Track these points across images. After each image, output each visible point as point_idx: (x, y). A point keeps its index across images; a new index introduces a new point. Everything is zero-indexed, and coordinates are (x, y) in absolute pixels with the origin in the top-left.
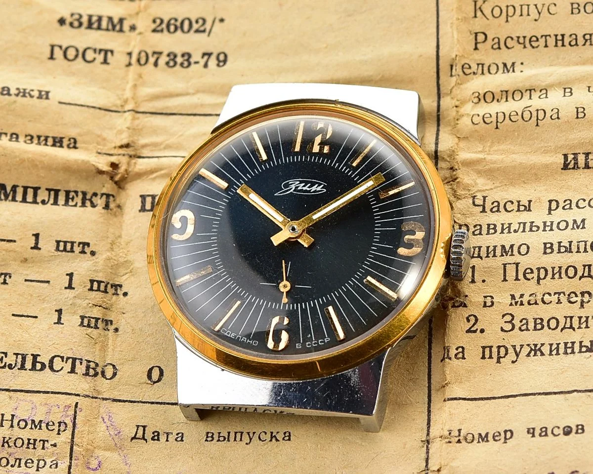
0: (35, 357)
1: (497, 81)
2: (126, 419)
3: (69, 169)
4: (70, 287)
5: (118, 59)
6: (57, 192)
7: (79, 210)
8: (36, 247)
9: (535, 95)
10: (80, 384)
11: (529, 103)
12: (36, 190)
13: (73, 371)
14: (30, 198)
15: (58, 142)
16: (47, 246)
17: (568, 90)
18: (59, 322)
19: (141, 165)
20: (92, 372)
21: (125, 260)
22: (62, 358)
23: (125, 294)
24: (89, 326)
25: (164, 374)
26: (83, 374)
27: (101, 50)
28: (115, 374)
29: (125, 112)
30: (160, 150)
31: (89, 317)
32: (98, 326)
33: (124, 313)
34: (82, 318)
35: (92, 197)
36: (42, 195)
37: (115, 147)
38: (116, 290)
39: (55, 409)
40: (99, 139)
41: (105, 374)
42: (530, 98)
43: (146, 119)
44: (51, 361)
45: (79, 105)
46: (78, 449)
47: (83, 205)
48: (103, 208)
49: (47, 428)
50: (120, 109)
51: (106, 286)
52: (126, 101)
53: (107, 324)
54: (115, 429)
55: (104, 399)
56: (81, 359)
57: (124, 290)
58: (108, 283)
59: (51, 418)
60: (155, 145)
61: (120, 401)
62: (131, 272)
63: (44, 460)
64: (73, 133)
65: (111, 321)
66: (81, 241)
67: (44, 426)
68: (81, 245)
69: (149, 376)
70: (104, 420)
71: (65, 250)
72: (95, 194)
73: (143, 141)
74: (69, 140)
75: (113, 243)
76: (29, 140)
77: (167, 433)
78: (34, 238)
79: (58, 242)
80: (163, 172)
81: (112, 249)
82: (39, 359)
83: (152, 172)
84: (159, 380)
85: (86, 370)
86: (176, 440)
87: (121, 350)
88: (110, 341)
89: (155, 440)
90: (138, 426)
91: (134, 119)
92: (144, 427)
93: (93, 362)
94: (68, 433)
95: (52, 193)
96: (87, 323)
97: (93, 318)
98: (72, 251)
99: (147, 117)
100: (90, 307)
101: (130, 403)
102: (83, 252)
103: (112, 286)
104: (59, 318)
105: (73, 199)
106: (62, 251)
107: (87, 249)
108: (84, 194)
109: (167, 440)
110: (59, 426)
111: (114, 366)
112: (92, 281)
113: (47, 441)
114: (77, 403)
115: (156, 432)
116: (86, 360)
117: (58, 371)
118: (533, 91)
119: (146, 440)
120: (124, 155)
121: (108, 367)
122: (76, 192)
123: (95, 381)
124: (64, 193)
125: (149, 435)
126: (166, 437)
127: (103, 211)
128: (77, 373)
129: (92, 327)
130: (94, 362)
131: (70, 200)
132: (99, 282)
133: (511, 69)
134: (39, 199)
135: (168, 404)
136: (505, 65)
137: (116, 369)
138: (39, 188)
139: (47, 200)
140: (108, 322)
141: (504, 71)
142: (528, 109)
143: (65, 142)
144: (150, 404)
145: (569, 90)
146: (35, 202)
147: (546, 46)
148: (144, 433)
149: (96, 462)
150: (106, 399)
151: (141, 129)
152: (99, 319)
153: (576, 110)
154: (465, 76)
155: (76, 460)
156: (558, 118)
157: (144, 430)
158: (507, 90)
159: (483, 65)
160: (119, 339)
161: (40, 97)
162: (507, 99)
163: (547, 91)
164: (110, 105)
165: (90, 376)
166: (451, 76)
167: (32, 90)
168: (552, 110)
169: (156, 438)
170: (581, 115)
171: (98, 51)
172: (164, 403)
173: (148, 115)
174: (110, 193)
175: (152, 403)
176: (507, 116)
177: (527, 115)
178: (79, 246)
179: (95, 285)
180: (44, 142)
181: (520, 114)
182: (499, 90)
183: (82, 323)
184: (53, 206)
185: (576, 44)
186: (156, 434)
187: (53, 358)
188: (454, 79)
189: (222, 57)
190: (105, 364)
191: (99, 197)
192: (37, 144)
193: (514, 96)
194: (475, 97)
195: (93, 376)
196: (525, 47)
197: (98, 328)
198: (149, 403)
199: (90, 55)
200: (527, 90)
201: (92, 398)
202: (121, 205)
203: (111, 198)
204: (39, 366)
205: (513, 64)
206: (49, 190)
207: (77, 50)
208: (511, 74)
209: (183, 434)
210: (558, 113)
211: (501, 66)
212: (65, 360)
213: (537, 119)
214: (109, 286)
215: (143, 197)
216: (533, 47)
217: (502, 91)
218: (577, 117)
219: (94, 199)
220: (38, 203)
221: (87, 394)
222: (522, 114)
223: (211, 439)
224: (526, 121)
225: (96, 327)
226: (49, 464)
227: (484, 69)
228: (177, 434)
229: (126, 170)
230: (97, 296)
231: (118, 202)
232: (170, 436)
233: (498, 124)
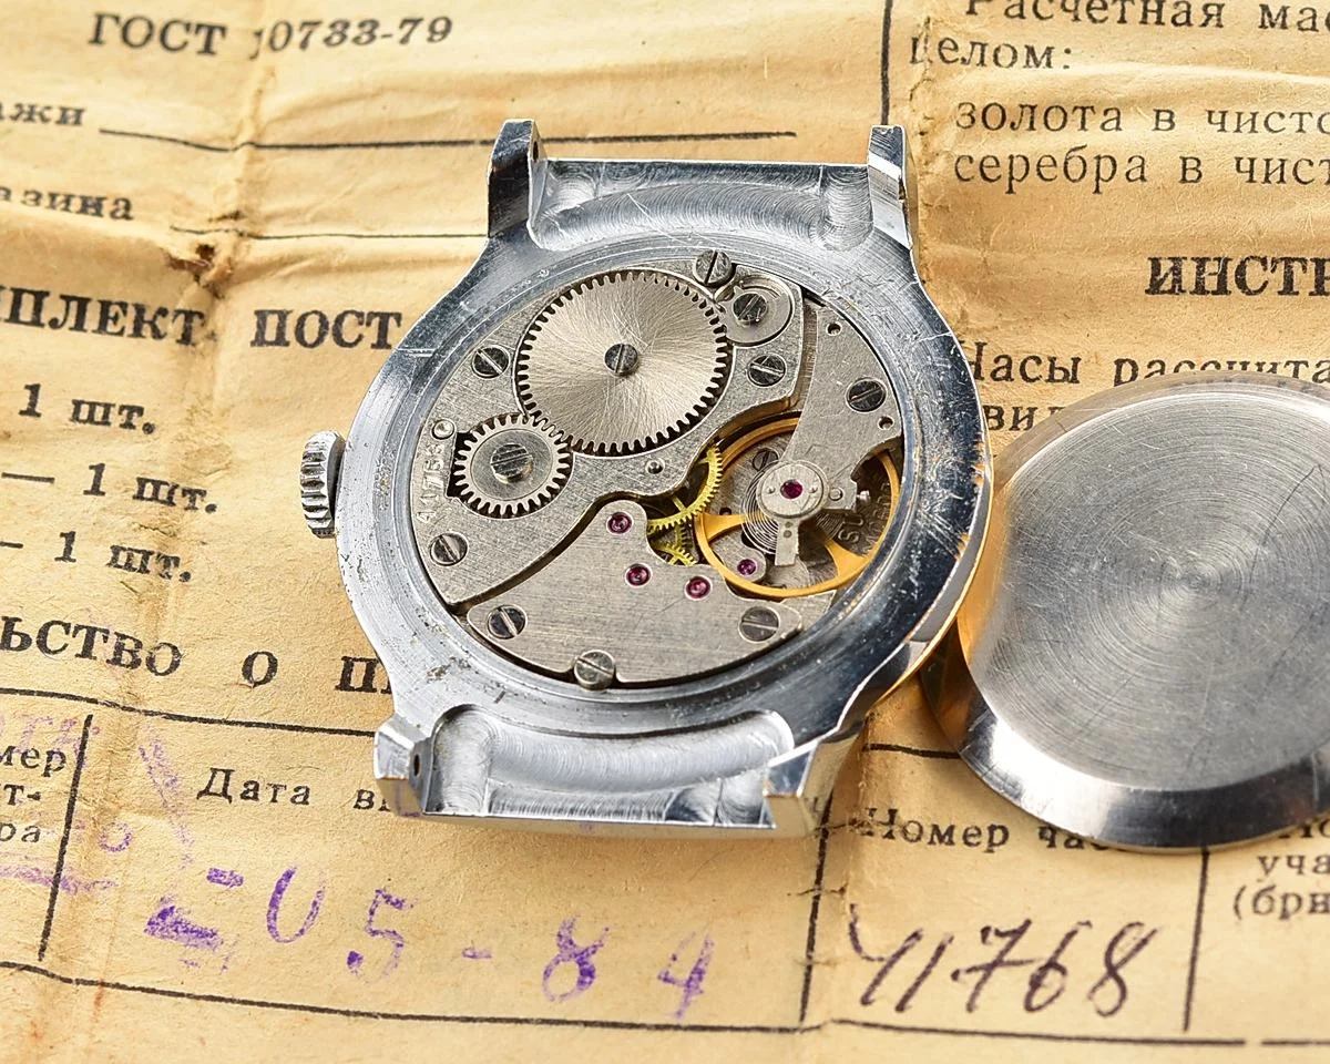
0: (10, 623)
1: (1013, 83)
2: (193, 754)
3: (108, 256)
4: (96, 490)
5: (234, 45)
6: (83, 303)
7: (126, 342)
8: (31, 411)
9: (1094, 121)
10: (99, 678)
11: (1080, 138)
12: (40, 296)
13: (87, 652)
14: (26, 312)
15: (92, 206)
16: (54, 408)
17: (1164, 116)
18: (66, 556)
19: (259, 251)
20: (126, 658)
21: (217, 443)
22: (67, 627)
23: (211, 508)
24: (128, 566)
25: (279, 667)
26: (108, 661)
27: (199, 27)
28: (175, 665)
29: (236, 149)
30: (305, 224)
31: (130, 549)
32: (148, 567)
33: (204, 543)
34: (116, 550)
35: (155, 318)
36: (54, 307)
37: (210, 220)
38: (193, 500)
39: (43, 726)
40: (178, 203)
41: (155, 664)
42: (1083, 127)
43: (278, 161)
44: (44, 632)
45: (141, 136)
46: (85, 807)
47: (137, 333)
48: (178, 341)
49: (24, 763)
50: (228, 145)
51: (171, 492)
52: (240, 127)
53: (167, 565)
54: (166, 774)
55: (147, 713)
56: (107, 631)
57: (209, 500)
58: (176, 486)
59: (32, 743)
60: (293, 214)
61: (180, 718)
62: (227, 467)
63: (11, 826)
64: (124, 189)
65: (177, 560)
66: (125, 403)
67: (16, 757)
68: (125, 412)
69: (247, 672)
70: (144, 754)
71: (91, 419)
72: (163, 312)
73: (268, 207)
74: (116, 202)
75: (193, 411)
76: (32, 200)
77: (275, 786)
78: (28, 393)
79: (78, 404)
80: (305, 264)
81: (190, 422)
82: (17, 627)
83: (283, 263)
84: (266, 681)
85: (115, 654)
86: (293, 800)
87: (193, 617)
88: (171, 599)
89: (248, 798)
90: (215, 771)
91: (251, 161)
92: (228, 773)
93: (131, 638)
94: (67, 775)
95: (74, 305)
96: (125, 560)
97: (138, 551)
98: (105, 422)
99: (280, 156)
100: (135, 530)
101: (202, 724)
102: (128, 425)
103: (185, 492)
104: (68, 550)
105: (115, 319)
106: (84, 422)
107: (136, 420)
108: (140, 309)
109: (274, 800)
110: (49, 759)
111: (174, 648)
112: (142, 482)
113: (22, 788)
114: (90, 717)
115: (252, 782)
116: (116, 633)
117: (55, 652)
118: (1088, 111)
119: (230, 798)
120: (227, 231)
121: (161, 650)
122: (123, 305)
123: (132, 676)
124: (99, 305)
125: (236, 788)
126: (272, 794)
127: (178, 347)
128: (95, 658)
129: (134, 570)
130: (134, 640)
131: (110, 322)
132: (157, 484)
133: (1044, 60)
134: (45, 318)
135: (282, 727)
136: (1031, 51)
137: (179, 655)
138: (47, 294)
139: (61, 319)
140: (169, 561)
141: (1028, 62)
142: (1078, 153)
143: (107, 207)
144: (243, 727)
145: (1167, 116)
146: (36, 322)
147: (1122, 21)
148: (226, 785)
149: (122, 835)
150: (152, 714)
151: (267, 183)
152: (151, 553)
153: (1181, 162)
154: (944, 64)
155: (78, 828)
156: (1142, 178)
157: (227, 779)
158: (1033, 104)
159: (983, 46)
160: (189, 594)
161: (63, 120)
162: (1032, 123)
163: (1119, 113)
164: (208, 136)
165: (123, 665)
166: (914, 61)
167: (48, 108)
168: (1130, 160)
169: (251, 794)
170: (1192, 175)
171: (193, 28)
172: (274, 726)
173: (282, 151)
174: (194, 309)
175: (249, 725)
176: (1033, 167)
177: (1075, 168)
178: (120, 413)
179: (149, 489)
180: (63, 205)
181: (1060, 163)
182: (1018, 103)
183: (115, 559)
184: (75, 333)
185: (1188, 22)
186: (251, 787)
187: (48, 625)
188: (919, 68)
189: (440, 26)
190: (157, 644)
191: (170, 317)
192: (47, 207)
193: (1049, 119)
194: (963, 115)
195: (128, 666)
196: (1076, 19)
197: (148, 572)
198: (242, 723)
199: (175, 37)
200: (1076, 108)
201: (124, 708)
202: (216, 332)
203: (196, 321)
204: (16, 641)
205: (1049, 50)
206: (67, 299)
207: (151, 26)
208: (1043, 70)
209: (308, 790)
210: (1142, 166)
211: (1022, 52)
212: (72, 630)
213: (1098, 178)
214: (178, 492)
215: (261, 316)
216: (1094, 21)
217: (1022, 107)
218: (1184, 180)
219: (159, 322)
220: (42, 325)
221: (113, 699)
222: (1066, 163)
223: (366, 804)
224: (1074, 181)
225: (144, 570)
226: (20, 832)
227: (986, 55)
228: (297, 790)
229: (229, 260)
230: (150, 510)
231: (210, 327)
232: (281, 792)
233: (1014, 182)
